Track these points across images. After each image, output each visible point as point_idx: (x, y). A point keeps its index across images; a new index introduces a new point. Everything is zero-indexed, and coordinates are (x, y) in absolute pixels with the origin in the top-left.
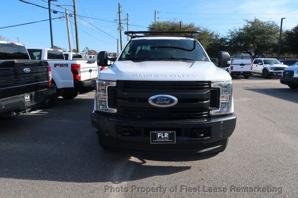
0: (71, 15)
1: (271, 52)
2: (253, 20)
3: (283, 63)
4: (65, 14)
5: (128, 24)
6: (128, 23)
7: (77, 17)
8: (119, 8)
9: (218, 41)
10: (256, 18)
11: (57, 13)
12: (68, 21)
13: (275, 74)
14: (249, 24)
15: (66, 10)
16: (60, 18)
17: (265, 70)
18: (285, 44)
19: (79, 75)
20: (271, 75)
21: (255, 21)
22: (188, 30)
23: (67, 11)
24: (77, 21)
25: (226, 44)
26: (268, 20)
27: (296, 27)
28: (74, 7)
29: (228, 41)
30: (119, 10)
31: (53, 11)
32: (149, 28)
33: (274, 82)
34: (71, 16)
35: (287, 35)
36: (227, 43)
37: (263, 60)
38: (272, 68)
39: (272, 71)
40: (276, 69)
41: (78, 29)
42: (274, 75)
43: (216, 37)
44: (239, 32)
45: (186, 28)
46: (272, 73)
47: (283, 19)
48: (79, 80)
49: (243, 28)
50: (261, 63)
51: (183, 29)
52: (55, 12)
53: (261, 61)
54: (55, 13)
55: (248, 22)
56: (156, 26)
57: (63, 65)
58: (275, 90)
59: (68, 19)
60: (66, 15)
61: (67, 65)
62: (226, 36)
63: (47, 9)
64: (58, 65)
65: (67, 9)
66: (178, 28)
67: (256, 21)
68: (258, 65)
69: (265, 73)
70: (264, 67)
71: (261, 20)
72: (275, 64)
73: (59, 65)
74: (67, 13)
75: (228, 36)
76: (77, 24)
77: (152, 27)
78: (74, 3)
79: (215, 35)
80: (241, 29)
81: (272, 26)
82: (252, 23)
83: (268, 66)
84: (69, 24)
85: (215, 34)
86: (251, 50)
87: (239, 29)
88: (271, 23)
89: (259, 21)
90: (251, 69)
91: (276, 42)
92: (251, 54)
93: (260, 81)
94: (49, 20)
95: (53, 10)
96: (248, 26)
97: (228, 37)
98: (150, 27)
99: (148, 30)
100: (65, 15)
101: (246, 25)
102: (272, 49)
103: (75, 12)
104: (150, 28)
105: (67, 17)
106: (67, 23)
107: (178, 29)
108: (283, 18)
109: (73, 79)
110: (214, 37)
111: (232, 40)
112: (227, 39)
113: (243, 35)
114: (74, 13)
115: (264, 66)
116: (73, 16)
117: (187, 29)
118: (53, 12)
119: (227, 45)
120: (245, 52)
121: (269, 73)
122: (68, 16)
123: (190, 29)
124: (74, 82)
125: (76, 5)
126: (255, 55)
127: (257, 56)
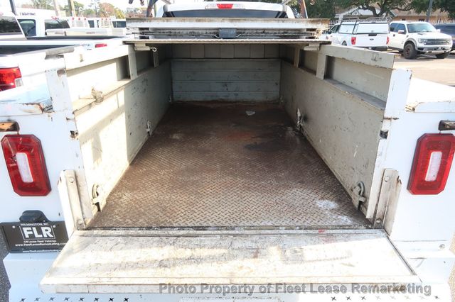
3: (439, 30)
13: (427, 51)
17: (409, 42)
20: (420, 53)
37: (407, 25)
38: (422, 41)
39: (422, 45)
40: (428, 42)
42: (424, 53)
46: (422, 49)
50: (403, 31)
53: (402, 27)
68: (396, 33)
69: (409, 49)
70: (408, 38)
72: (427, 32)
83: (415, 36)
86: (375, 5)
90: (387, 43)
92: (374, 12)
115: (407, 36)
120: (365, 6)
121: (417, 49)
126: (381, 14)
127: (384, 14)
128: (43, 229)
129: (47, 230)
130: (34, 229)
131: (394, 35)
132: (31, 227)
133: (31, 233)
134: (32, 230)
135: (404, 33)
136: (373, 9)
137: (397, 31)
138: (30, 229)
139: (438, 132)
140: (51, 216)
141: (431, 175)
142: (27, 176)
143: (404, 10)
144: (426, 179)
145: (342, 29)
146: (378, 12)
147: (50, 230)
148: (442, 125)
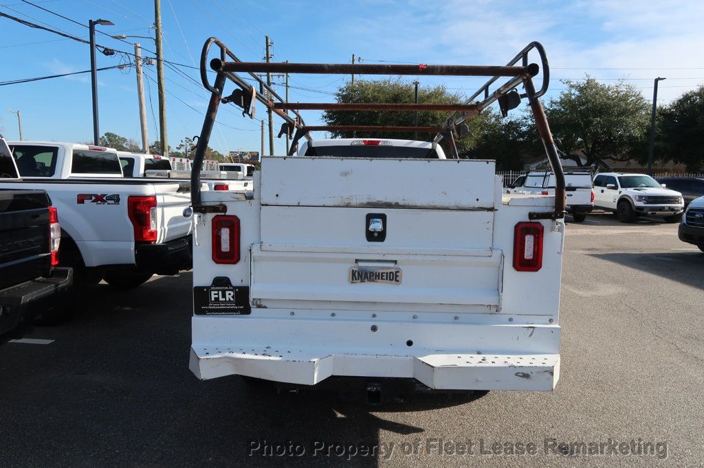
0: (147, 61)
1: (624, 156)
2: (583, 82)
3: (664, 185)
4: (133, 59)
5: (287, 86)
6: (287, 83)
7: (162, 66)
8: (267, 46)
9: (502, 130)
10: (591, 78)
11: (112, 54)
12: (142, 75)
13: (650, 213)
14: (573, 91)
15: (136, 47)
16: (121, 67)
17: (623, 201)
18: (658, 138)
19: (152, 229)
20: (639, 214)
21: (588, 83)
22: (433, 101)
23: (139, 50)
24: (163, 75)
25: (519, 137)
26: (618, 83)
27: (680, 101)
28: (157, 41)
29: (524, 129)
30: (267, 52)
31: (103, 50)
32: (338, 95)
33: (649, 232)
34: (150, 63)
35: (661, 118)
36: (522, 134)
37: (619, 178)
38: (641, 198)
39: (641, 204)
40: (650, 200)
41: (165, 96)
42: (646, 215)
43: (496, 120)
44: (549, 109)
45: (429, 97)
46: (640, 208)
47: (659, 81)
48: (150, 242)
49: (559, 100)
50: (614, 185)
51: (422, 99)
52: (108, 52)
53: (612, 180)
54: (107, 54)
55: (572, 86)
56: (355, 91)
57: (105, 198)
58: (667, 259)
59: (141, 69)
60: (137, 61)
61: (116, 199)
62: (520, 117)
63: (87, 42)
64: (89, 196)
65: (139, 45)
66: (409, 96)
67: (590, 84)
68: (605, 189)
69: (624, 209)
70: (622, 194)
71: (600, 82)
72: (648, 187)
73: (94, 198)
74: (139, 54)
75: (525, 118)
76: (163, 82)
77: (344, 93)
78: (157, 31)
79: (494, 116)
80: (555, 103)
81: (626, 97)
82: (581, 89)
83: (630, 192)
84: (142, 81)
85: (493, 112)
86: (579, 153)
87: (552, 102)
88: (623, 89)
89: (597, 84)
90: (592, 200)
91: (637, 133)
92: (578, 161)
93: (614, 229)
94: (90, 73)
95: (103, 47)
96: (571, 94)
97: (524, 121)
98: (340, 92)
99: (335, 102)
100: (132, 61)
101: (566, 92)
102: (627, 150)
103: (158, 54)
104: (342, 96)
105: (139, 66)
106: (138, 79)
107: (407, 99)
108: (659, 79)
109: (133, 239)
110: (493, 120)
111: (534, 128)
112: (522, 125)
113: (560, 117)
114: (155, 56)
115: (620, 192)
116: (155, 62)
117: (429, 100)
118: (104, 52)
119: (523, 137)
120: (565, 155)
121: (634, 209)
122: (140, 62)
123: (437, 101)
124: (135, 249)
125: (161, 37)
126: (589, 164)
127: (593, 165)
128: (227, 293)
129: (230, 294)
130: (220, 292)
131: (602, 191)
132: (218, 291)
133: (217, 296)
134: (218, 294)
135: (616, 188)
136: (577, 159)
137: (605, 186)
138: (217, 292)
139: (529, 221)
140: (236, 282)
141: (528, 254)
142: (225, 246)
143: (619, 160)
144: (525, 257)
145: (530, 181)
146: (584, 162)
147: (232, 293)
148: (531, 215)
